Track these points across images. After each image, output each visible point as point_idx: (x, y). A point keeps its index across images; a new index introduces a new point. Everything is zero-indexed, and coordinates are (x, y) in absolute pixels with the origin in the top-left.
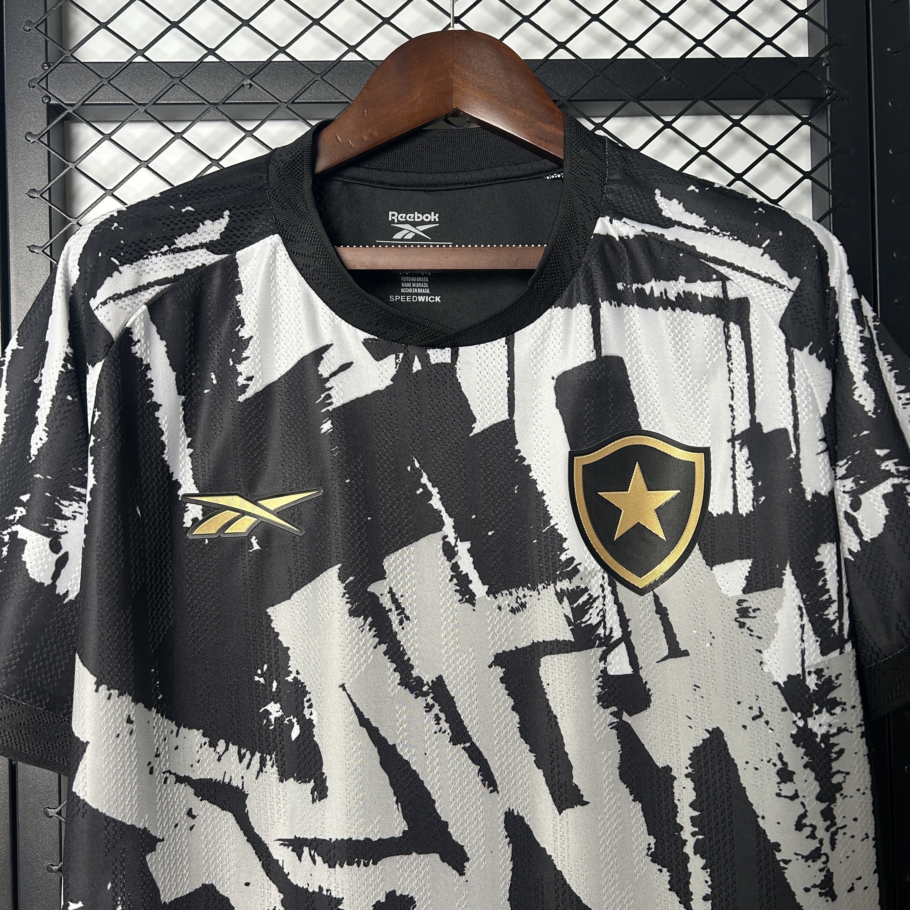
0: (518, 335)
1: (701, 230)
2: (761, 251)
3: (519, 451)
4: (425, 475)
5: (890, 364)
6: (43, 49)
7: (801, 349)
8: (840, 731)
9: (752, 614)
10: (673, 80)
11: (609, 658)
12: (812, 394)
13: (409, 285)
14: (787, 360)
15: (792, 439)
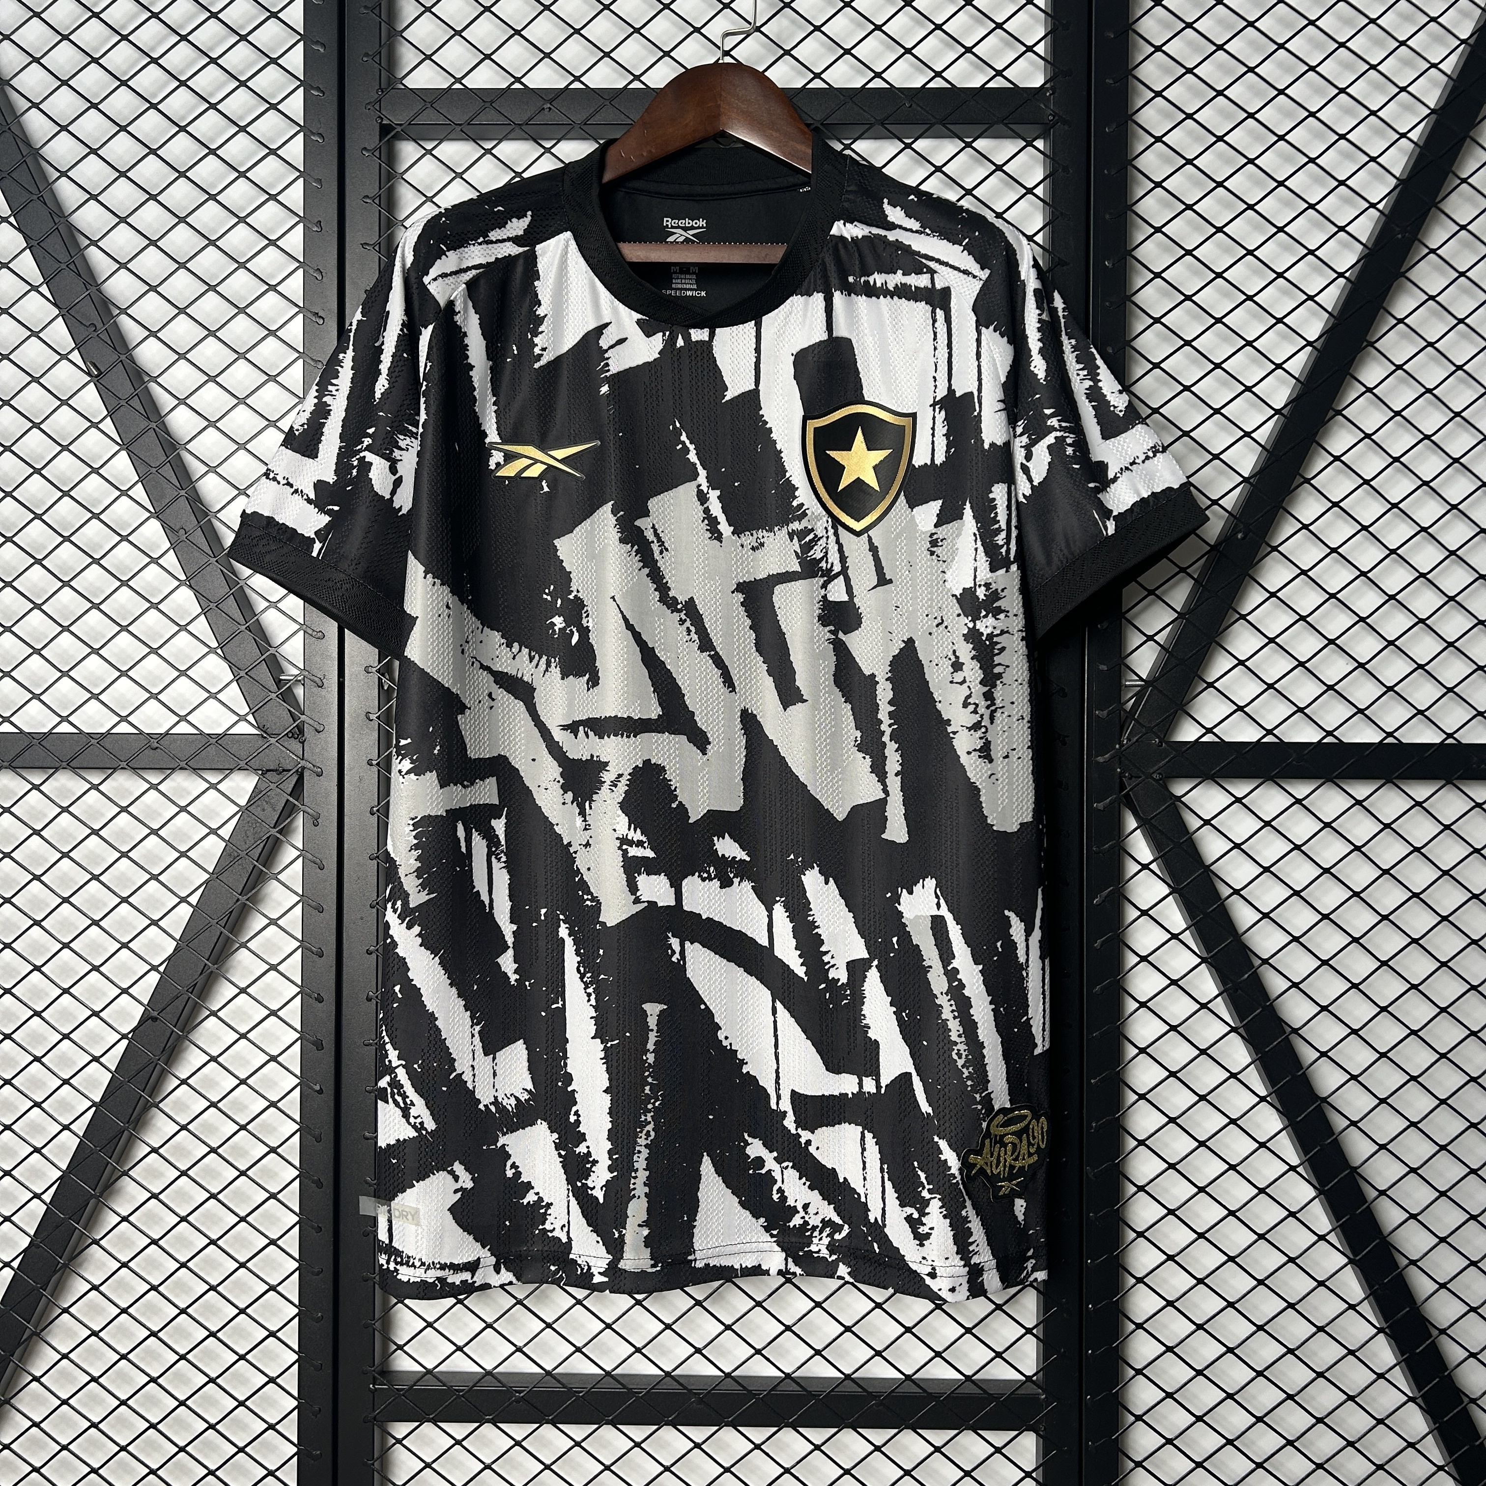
0: (765, 319)
1: (917, 232)
2: (962, 248)
3: (763, 416)
4: (684, 433)
5: (1073, 347)
6: (378, 77)
7: (987, 328)
8: (1003, 632)
9: (940, 544)
10: (914, 106)
11: (830, 586)
12: (995, 365)
13: (679, 281)
14: (976, 337)
15: (976, 400)
